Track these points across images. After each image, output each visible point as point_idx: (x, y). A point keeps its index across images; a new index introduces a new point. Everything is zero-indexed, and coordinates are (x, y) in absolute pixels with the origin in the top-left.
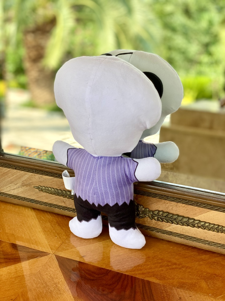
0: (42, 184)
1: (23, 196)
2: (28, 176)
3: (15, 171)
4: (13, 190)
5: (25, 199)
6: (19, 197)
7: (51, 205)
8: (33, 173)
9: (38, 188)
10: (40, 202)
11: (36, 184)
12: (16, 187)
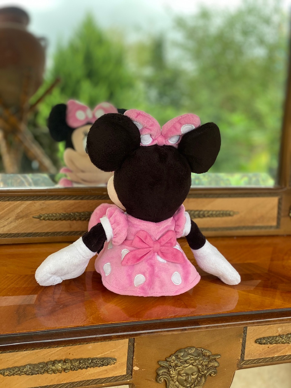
0: (43, 212)
1: (16, 232)
2: (26, 205)
3: (8, 203)
4: (2, 227)
5: (20, 234)
6: (11, 234)
7: (54, 234)
8: (34, 200)
9: (40, 217)
10: (40, 234)
11: (35, 213)
12: (7, 222)
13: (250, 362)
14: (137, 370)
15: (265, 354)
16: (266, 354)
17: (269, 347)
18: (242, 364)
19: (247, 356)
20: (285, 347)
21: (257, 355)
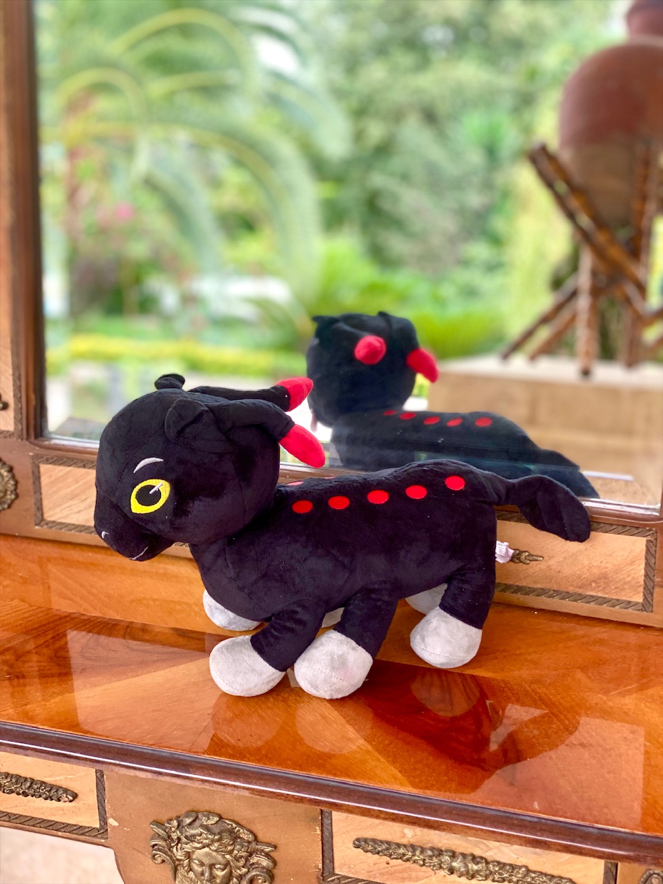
13: (347, 881)
14: (114, 826)
15: (382, 874)
16: (386, 877)
17: (388, 864)
18: (329, 879)
19: (340, 868)
20: (427, 875)
21: (363, 872)
